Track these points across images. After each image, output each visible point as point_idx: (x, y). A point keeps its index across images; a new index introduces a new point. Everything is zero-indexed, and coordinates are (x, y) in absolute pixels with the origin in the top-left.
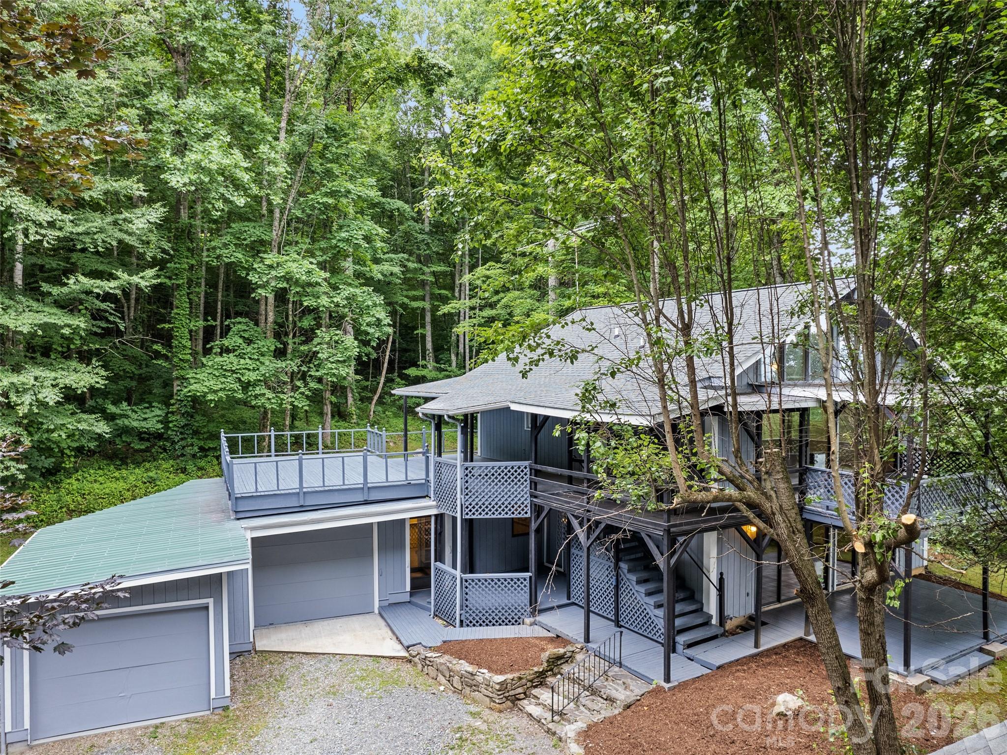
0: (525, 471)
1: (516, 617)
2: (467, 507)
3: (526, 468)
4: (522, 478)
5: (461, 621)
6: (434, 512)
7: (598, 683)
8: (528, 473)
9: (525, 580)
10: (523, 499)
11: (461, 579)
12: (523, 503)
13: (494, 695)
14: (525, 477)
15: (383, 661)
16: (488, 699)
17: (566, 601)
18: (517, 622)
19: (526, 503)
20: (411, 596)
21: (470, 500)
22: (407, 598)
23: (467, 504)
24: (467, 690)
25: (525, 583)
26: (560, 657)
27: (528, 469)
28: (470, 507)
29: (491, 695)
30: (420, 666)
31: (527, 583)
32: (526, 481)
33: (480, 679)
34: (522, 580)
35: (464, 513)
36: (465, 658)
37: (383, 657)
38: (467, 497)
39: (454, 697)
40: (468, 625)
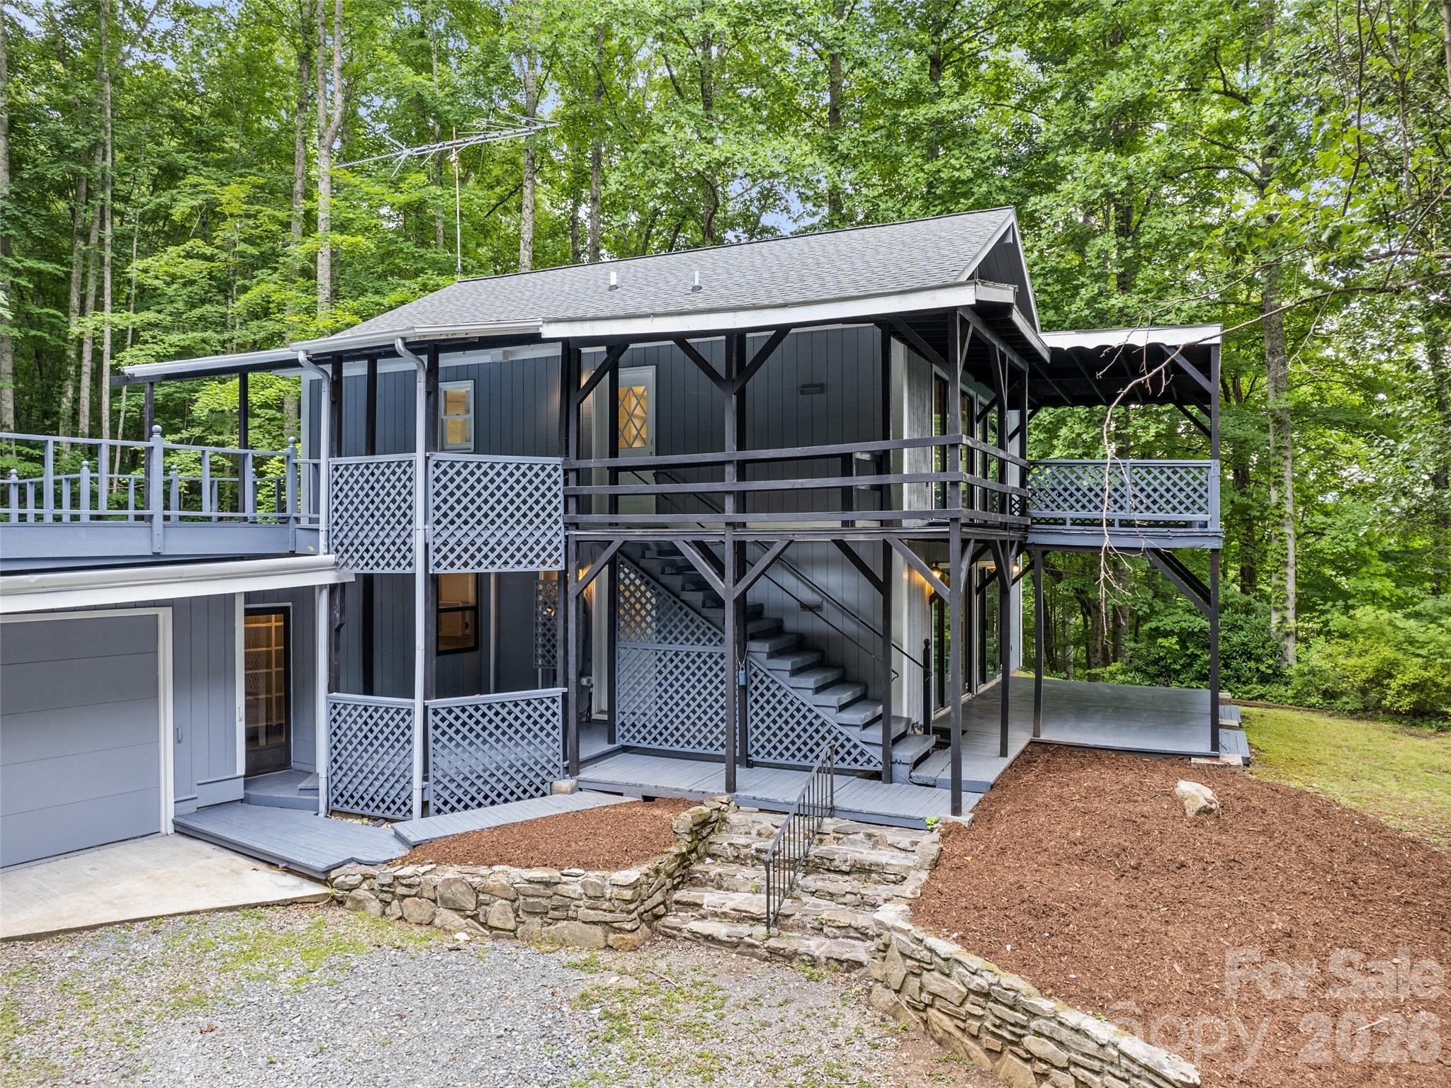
0: (555, 475)
1: (537, 781)
2: (438, 550)
3: (555, 469)
4: (549, 489)
5: (425, 805)
6: (329, 578)
7: (814, 851)
8: (561, 480)
9: (554, 701)
10: (550, 534)
11: (426, 708)
12: (550, 542)
13: (619, 916)
14: (555, 488)
15: (268, 913)
16: (598, 930)
17: (607, 747)
18: (540, 792)
19: (556, 541)
20: (247, 785)
21: (445, 534)
22: (237, 790)
23: (439, 541)
24: (534, 924)
25: (553, 707)
26: (704, 823)
27: (560, 471)
28: (445, 550)
29: (609, 917)
30: (375, 906)
31: (558, 708)
32: (556, 496)
33: (574, 889)
34: (548, 702)
35: (432, 562)
36: (502, 860)
37: (267, 905)
38: (438, 528)
39: (509, 947)
40: (439, 811)
